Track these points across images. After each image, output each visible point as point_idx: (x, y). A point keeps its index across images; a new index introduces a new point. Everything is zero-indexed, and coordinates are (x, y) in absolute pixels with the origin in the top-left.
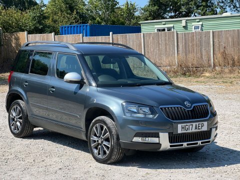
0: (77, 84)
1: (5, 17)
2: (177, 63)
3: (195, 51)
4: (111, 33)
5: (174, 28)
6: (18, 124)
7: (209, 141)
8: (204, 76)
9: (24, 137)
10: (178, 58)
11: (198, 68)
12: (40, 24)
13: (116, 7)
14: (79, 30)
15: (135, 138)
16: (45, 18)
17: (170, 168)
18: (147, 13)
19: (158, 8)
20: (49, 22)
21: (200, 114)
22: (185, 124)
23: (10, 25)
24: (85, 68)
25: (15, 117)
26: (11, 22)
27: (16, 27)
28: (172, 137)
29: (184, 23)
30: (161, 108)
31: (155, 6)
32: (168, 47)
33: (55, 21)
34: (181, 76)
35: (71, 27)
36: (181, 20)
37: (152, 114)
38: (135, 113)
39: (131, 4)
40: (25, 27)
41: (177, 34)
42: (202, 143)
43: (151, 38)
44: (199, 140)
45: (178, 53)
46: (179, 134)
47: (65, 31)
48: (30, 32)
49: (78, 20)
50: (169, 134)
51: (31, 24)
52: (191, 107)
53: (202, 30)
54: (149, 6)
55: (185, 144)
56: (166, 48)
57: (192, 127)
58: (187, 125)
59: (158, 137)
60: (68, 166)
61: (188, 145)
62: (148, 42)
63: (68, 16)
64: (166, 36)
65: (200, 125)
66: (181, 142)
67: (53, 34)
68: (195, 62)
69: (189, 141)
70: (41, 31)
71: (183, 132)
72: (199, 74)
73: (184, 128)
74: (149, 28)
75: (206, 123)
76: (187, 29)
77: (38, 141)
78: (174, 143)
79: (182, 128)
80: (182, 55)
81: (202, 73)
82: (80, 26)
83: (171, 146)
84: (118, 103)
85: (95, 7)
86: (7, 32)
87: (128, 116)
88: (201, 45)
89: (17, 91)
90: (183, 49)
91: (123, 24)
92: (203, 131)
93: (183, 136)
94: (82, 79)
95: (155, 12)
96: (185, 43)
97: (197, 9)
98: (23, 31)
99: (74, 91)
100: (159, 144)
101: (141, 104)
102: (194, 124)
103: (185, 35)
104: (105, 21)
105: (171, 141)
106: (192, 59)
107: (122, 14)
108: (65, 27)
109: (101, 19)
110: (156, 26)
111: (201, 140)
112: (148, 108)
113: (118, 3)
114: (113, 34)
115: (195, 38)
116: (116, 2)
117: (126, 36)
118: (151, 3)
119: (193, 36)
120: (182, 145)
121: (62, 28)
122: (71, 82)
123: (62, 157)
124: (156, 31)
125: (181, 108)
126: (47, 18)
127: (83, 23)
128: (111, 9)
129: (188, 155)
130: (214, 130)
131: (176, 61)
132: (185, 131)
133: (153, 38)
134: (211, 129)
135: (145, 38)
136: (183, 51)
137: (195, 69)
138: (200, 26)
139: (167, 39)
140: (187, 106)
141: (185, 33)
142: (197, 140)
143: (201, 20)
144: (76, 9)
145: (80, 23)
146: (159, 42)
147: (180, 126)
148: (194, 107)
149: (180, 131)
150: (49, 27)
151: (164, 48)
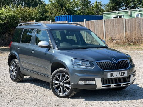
0: (47, 48)
1: (23, 12)
2: (125, 37)
3: (136, 29)
4: (85, 20)
5: (123, 16)
6: (15, 73)
7: (129, 84)
8: (142, 45)
9: (18, 82)
10: (126, 34)
11: (138, 40)
12: (43, 16)
13: (89, 4)
14: (66, 19)
15: (80, 81)
16: (46, 12)
17: (102, 101)
18: (109, 8)
19: (115, 4)
20: (48, 14)
21: (122, 66)
22: (112, 73)
23: (25, 17)
24: (52, 38)
25: (13, 69)
26: (26, 15)
27: (29, 18)
28: (103, 81)
29: (129, 13)
30: (97, 63)
31: (113, 3)
32: (119, 27)
33: (52, 14)
34: (127, 45)
35: (61, 17)
36: (128, 11)
37: (91, 66)
38: (80, 65)
39: (99, 3)
40: (34, 17)
41: (125, 19)
42: (124, 84)
43: (109, 23)
44: (122, 83)
45: (126, 31)
46: (109, 79)
47: (58, 19)
48: (37, 21)
49: (66, 13)
50: (102, 79)
51: (38, 16)
52: (116, 62)
53: (141, 17)
54: (110, 4)
55: (112, 85)
56: (118, 28)
57: (117, 74)
58: (114, 73)
59: (95, 80)
60: (38, 99)
61: (114, 85)
62: (107, 25)
63: (60, 10)
64: (118, 21)
65: (123, 73)
66: (110, 84)
67: (50, 21)
68: (136, 37)
69: (115, 83)
70: (44, 20)
71: (111, 77)
72: (138, 44)
73: (111, 75)
74: (108, 17)
75: (126, 72)
76: (132, 17)
77: (26, 84)
78: (105, 84)
79: (110, 75)
80: (128, 33)
81: (141, 43)
82: (67, 16)
83: (103, 86)
84: (69, 59)
85: (77, 5)
86: (24, 21)
87: (76, 68)
88: (140, 26)
89: (14, 53)
90: (129, 29)
91: (94, 14)
92: (125, 77)
93: (111, 80)
94: (50, 45)
95: (113, 7)
96: (130, 25)
97: (139, 4)
98: (33, 20)
99: (45, 52)
100: (95, 85)
101: (84, 60)
102: (118, 72)
103: (130, 20)
104: (83, 13)
105: (103, 83)
106: (135, 35)
107: (93, 8)
108: (58, 17)
109: (80, 12)
110: (112, 15)
111: (123, 83)
112: (89, 62)
113: (90, 2)
114: (86, 20)
115: (136, 22)
116: (89, 1)
117: (94, 21)
118: (111, 2)
119: (135, 21)
120: (110, 86)
121: (56, 17)
122: (42, 47)
123: (37, 94)
124: (112, 18)
125: (110, 62)
126: (47, 12)
127: (69, 14)
128: (86, 5)
129: (117, 93)
130: (132, 76)
131: (125, 36)
132: (112, 77)
133: (110, 22)
134: (130, 76)
135: (105, 22)
136: (129, 30)
137: (136, 41)
138: (140, 14)
139: (119, 22)
140: (114, 61)
141: (130, 19)
142: (120, 83)
143: (140, 11)
144: (65, 6)
145: (67, 14)
146: (114, 24)
147: (109, 74)
148: (119, 61)
149: (109, 77)
150: (48, 17)
151: (117, 28)
